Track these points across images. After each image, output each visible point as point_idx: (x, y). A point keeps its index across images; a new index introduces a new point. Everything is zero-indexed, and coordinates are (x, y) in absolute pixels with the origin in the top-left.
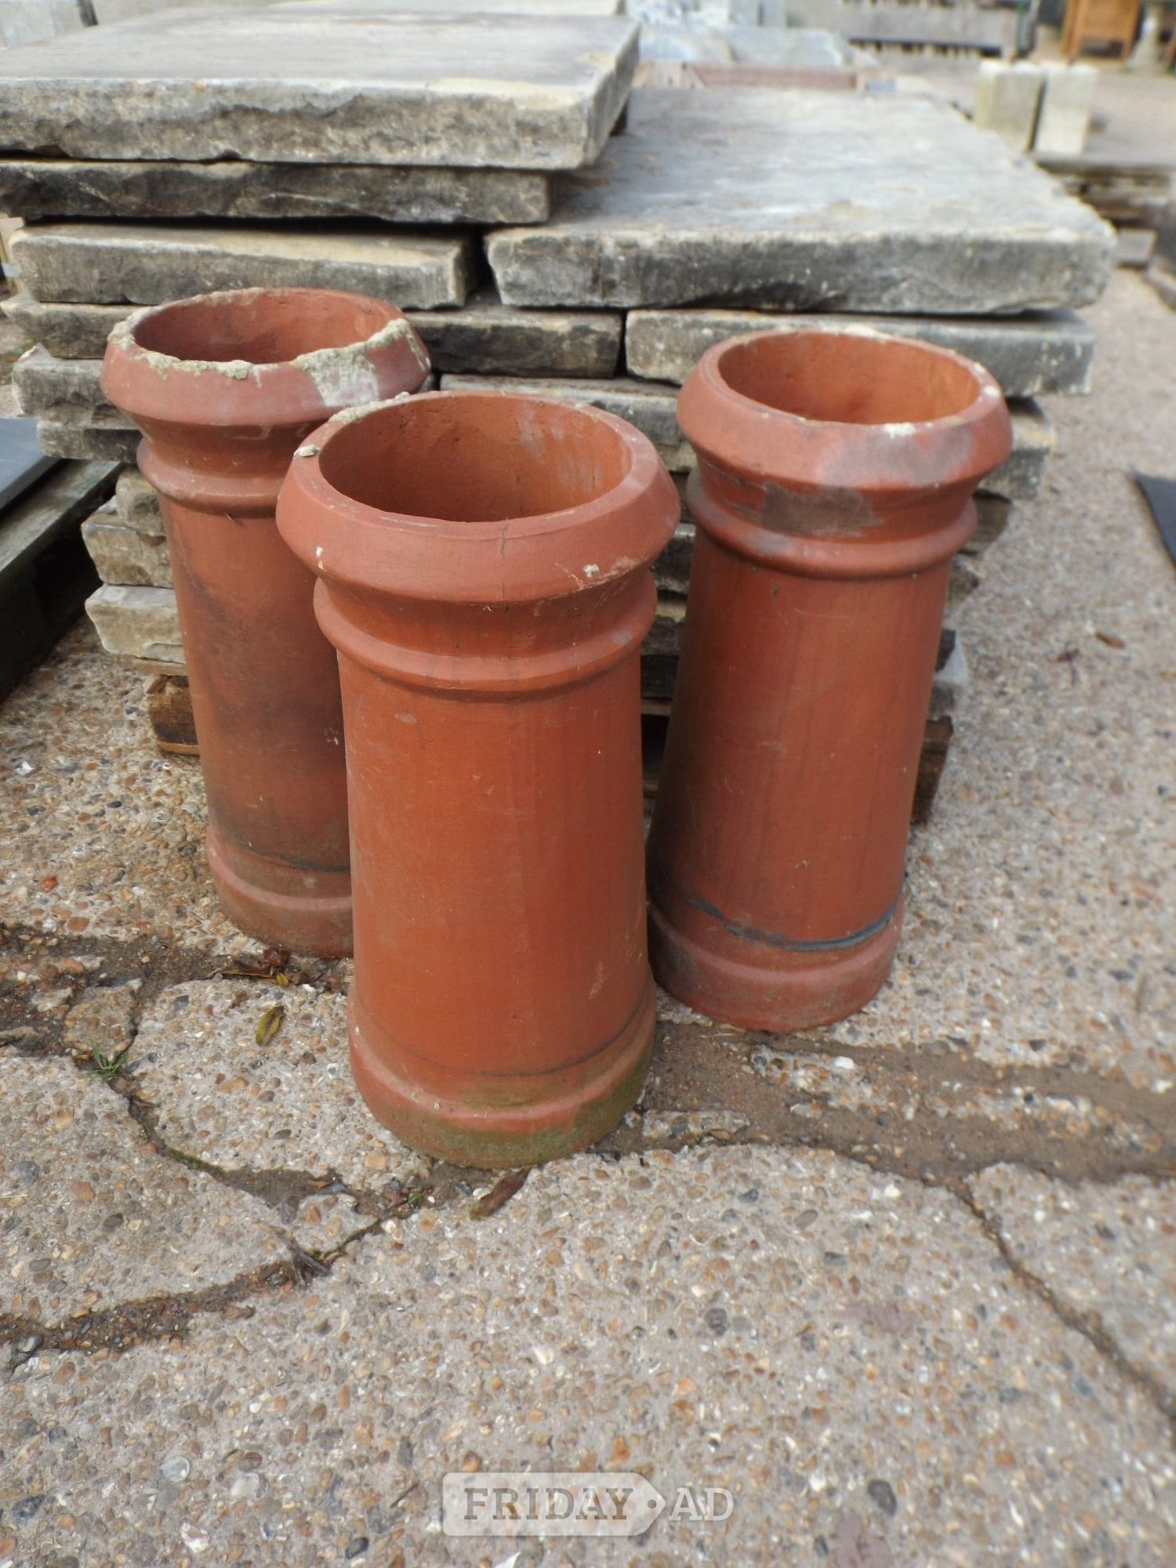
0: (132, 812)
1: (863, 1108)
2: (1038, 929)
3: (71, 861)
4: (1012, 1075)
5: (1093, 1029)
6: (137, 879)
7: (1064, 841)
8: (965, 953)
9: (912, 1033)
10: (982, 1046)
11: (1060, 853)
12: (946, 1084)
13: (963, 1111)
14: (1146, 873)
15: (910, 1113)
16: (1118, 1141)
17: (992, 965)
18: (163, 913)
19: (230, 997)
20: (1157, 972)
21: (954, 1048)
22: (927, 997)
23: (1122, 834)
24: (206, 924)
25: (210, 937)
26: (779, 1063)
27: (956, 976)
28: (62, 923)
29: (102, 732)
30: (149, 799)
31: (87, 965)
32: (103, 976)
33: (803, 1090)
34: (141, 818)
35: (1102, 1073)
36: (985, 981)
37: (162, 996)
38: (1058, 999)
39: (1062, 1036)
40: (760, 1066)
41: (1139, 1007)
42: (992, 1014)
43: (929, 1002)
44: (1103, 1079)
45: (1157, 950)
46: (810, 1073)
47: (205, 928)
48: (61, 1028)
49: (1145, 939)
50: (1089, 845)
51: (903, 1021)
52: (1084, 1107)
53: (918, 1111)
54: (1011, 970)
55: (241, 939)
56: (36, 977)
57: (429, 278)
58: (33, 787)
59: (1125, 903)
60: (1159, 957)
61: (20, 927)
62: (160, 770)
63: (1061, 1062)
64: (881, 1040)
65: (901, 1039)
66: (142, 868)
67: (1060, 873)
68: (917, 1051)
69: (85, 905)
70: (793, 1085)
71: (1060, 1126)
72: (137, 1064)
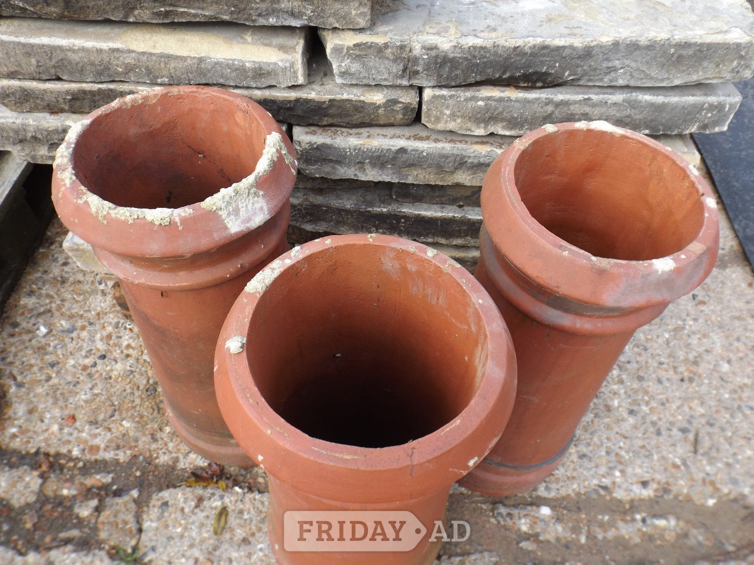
0: (113, 363)
1: (558, 539)
2: (639, 405)
3: (82, 403)
4: (634, 506)
5: (673, 470)
6: (124, 415)
7: (647, 340)
8: (602, 427)
9: (579, 486)
10: (617, 489)
11: (646, 349)
12: (600, 517)
13: (611, 534)
14: (691, 357)
15: (583, 540)
16: (692, 542)
17: (617, 433)
18: (144, 439)
19: (192, 500)
20: (703, 426)
21: (602, 492)
22: (585, 460)
23: (678, 330)
24: (171, 445)
25: (174, 455)
26: (509, 515)
27: (598, 443)
28: (84, 450)
29: (85, 300)
30: (122, 352)
31: (104, 481)
32: (115, 487)
33: (525, 533)
34: (119, 367)
35: (681, 498)
36: (614, 444)
37: (153, 502)
38: (654, 452)
39: (658, 477)
40: (500, 518)
41: (695, 452)
42: (620, 467)
43: (585, 462)
44: (681, 501)
45: (702, 410)
46: (528, 521)
47: (170, 449)
48: (95, 529)
49: (695, 403)
50: (660, 341)
51: (574, 478)
52: (673, 522)
53: (587, 537)
54: (627, 435)
55: (193, 456)
56: (74, 492)
57: (284, 69)
58: (49, 345)
59: (682, 380)
60: (703, 415)
61: (58, 455)
62: (125, 328)
63: (659, 494)
64: (563, 492)
65: (574, 490)
66: (126, 406)
67: (647, 362)
68: (583, 497)
69: (95, 436)
70: (519, 530)
71: (662, 537)
72: (145, 554)
